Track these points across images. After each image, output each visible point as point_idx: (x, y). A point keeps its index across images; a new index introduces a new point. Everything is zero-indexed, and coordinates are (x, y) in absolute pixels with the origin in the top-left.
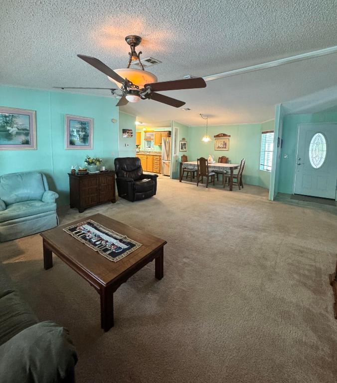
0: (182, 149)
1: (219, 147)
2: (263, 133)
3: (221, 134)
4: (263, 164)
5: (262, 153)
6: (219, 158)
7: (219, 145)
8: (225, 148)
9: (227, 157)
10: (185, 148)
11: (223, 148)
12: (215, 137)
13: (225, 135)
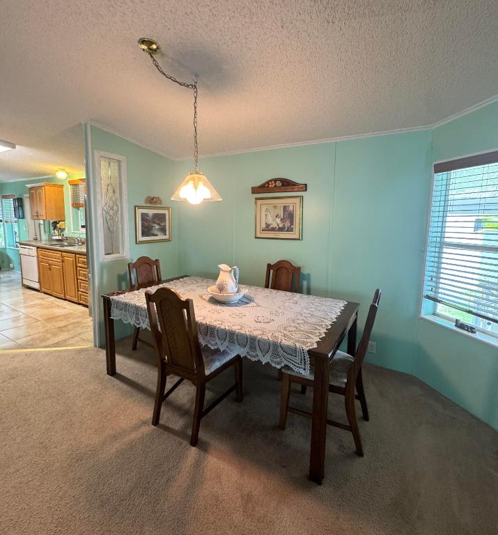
0: (144, 234)
1: (268, 228)
2: (440, 168)
3: (275, 180)
4: (431, 294)
5: (431, 250)
6: (269, 266)
7: (270, 221)
8: (290, 230)
9: (297, 263)
10: (163, 230)
11: (281, 229)
12: (255, 190)
13: (287, 184)
